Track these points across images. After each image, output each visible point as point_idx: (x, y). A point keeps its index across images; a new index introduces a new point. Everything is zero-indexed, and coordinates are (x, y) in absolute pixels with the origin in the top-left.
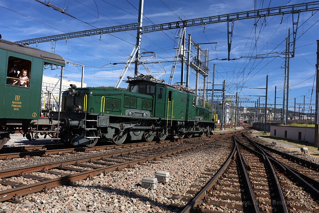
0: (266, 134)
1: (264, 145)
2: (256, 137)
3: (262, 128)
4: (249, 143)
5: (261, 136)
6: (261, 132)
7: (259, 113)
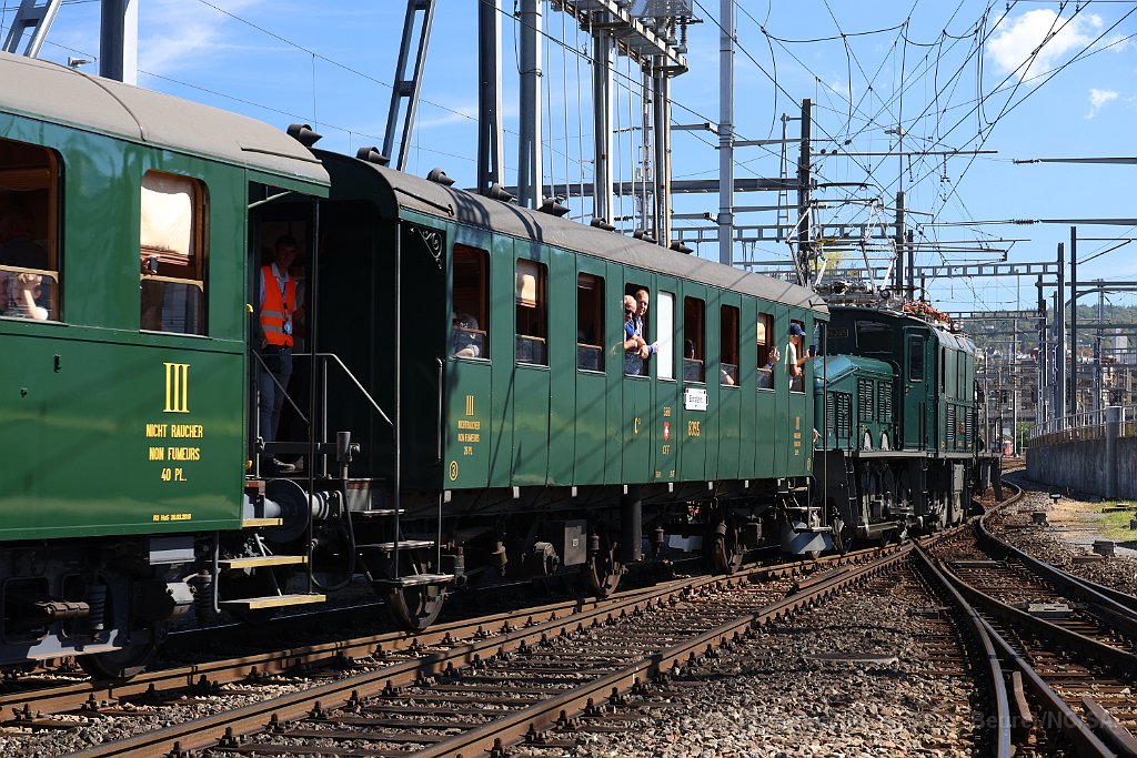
6: (1108, 505)
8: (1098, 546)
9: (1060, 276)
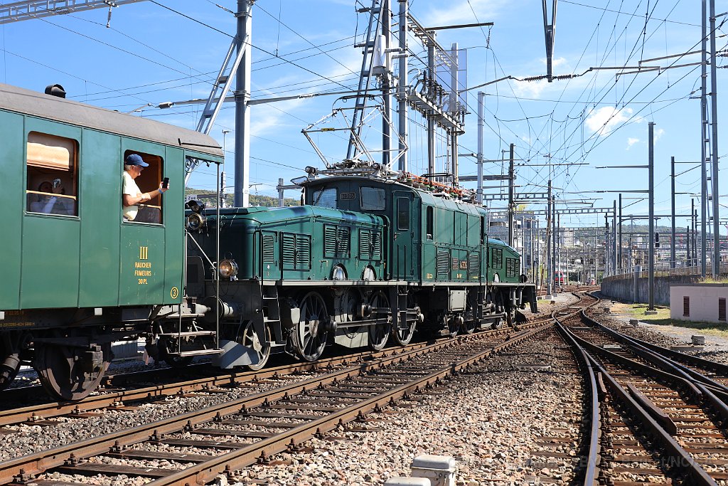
0: (657, 313)
1: (668, 349)
2: (630, 325)
3: (633, 292)
5: (644, 321)
6: (635, 305)
8: (631, 322)
9: (615, 213)
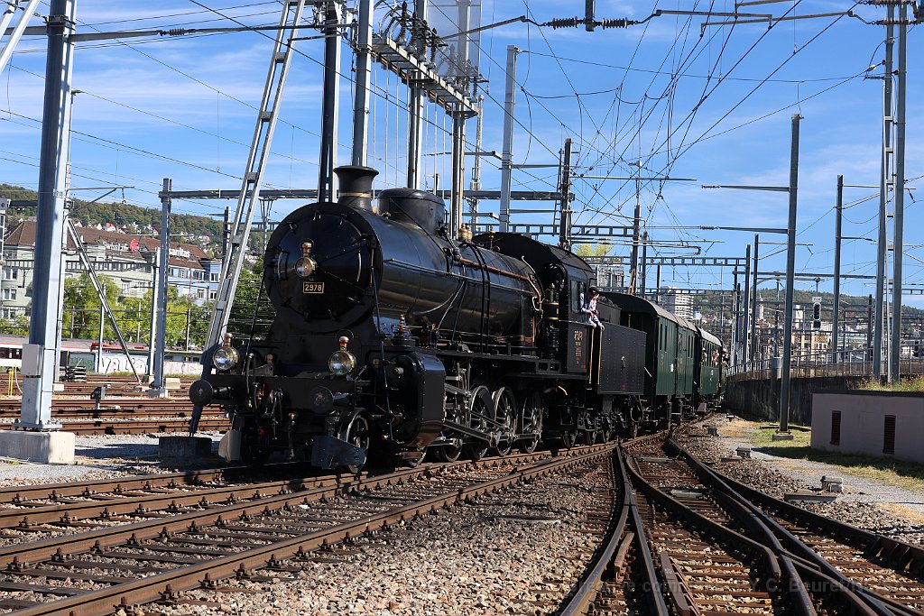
0: (791, 438)
1: (779, 497)
2: (736, 456)
4: (700, 490)
5: (764, 450)
6: (765, 424)
7: (754, 323)
8: (739, 451)
9: (748, 268)
